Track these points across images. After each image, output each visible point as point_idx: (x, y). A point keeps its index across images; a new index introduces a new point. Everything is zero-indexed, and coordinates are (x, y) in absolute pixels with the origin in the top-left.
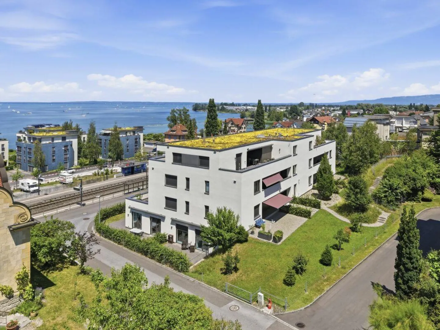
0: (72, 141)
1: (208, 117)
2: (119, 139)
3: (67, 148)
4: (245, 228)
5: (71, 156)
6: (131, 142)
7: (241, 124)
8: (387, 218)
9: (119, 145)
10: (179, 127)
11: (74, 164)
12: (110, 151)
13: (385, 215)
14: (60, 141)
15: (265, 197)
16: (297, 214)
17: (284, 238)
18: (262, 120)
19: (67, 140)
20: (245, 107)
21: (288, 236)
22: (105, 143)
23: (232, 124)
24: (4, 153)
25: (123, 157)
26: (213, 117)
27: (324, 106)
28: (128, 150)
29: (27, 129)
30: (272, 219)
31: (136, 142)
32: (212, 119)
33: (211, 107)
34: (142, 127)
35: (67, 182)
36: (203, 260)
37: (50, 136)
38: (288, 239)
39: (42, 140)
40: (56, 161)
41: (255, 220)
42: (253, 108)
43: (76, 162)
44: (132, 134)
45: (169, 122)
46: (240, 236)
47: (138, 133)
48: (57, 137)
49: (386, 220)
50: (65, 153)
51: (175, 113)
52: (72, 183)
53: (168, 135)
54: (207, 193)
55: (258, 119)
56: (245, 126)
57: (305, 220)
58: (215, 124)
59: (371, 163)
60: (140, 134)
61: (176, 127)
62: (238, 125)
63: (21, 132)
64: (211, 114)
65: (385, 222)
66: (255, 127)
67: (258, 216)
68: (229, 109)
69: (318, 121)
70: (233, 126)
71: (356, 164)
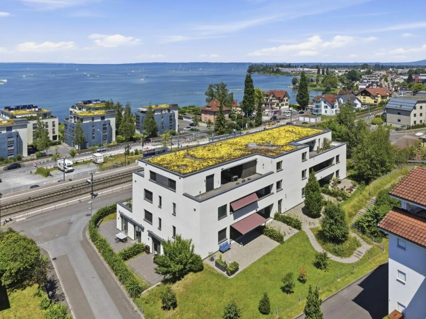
0: (110, 120)
1: (245, 93)
2: (153, 118)
3: (106, 127)
4: (201, 256)
5: (109, 133)
6: (166, 120)
7: (283, 96)
8: (364, 253)
9: (153, 123)
10: (215, 102)
11: (112, 141)
12: (145, 128)
13: (365, 247)
14: (100, 120)
15: (234, 219)
16: (271, 236)
17: (241, 269)
18: (305, 93)
19: (106, 119)
20: (301, 69)
21: (245, 268)
22: (142, 120)
23: (273, 97)
24: (54, 129)
25: (158, 133)
26: (250, 92)
27: (392, 67)
28: (163, 127)
29: (78, 105)
30: (241, 242)
31: (171, 120)
32: (249, 95)
33: (248, 82)
34: (177, 105)
35: (98, 162)
36: (160, 283)
37: (90, 116)
38: (244, 272)
39: (83, 120)
40: (96, 138)
41: (219, 244)
42: (310, 70)
43: (114, 139)
44: (167, 112)
45: (207, 97)
46: (193, 266)
47: (173, 111)
48: (97, 117)
49: (362, 255)
50: (104, 131)
51: (213, 88)
52: (104, 163)
53: (203, 110)
54: (174, 214)
55: (301, 92)
56: (287, 98)
57: (276, 244)
58: (252, 99)
59: (383, 172)
60: (175, 112)
61: (212, 102)
62: (280, 98)
63: (73, 107)
64: (248, 89)
65: (361, 257)
66: (298, 99)
67: (225, 239)
68: (284, 71)
69: (370, 94)
70: (274, 98)
71: (364, 173)
